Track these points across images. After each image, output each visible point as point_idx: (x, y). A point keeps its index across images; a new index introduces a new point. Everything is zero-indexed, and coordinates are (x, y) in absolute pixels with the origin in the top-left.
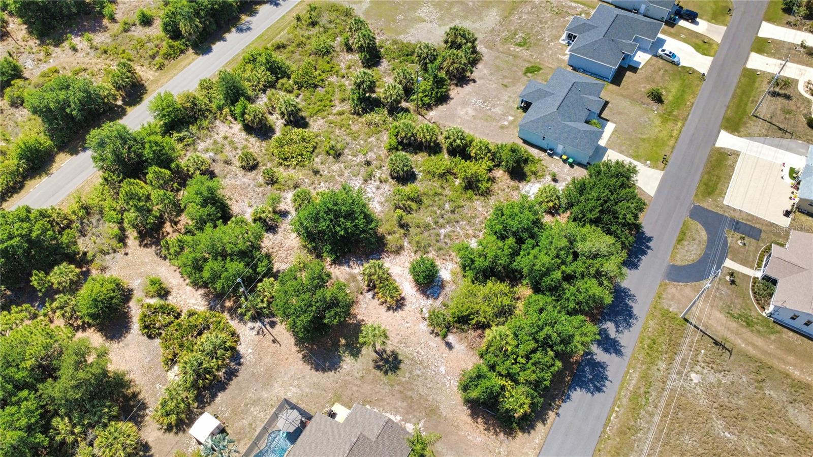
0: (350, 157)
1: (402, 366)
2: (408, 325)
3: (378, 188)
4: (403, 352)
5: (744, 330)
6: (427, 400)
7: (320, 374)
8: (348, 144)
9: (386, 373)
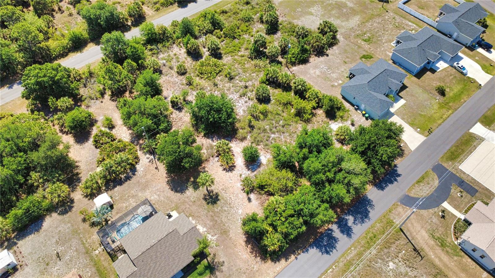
0: (238, 81)
1: (218, 202)
2: (231, 181)
3: (246, 102)
4: (222, 195)
5: (437, 248)
6: (224, 225)
7: (173, 192)
8: (239, 74)
9: (208, 203)
